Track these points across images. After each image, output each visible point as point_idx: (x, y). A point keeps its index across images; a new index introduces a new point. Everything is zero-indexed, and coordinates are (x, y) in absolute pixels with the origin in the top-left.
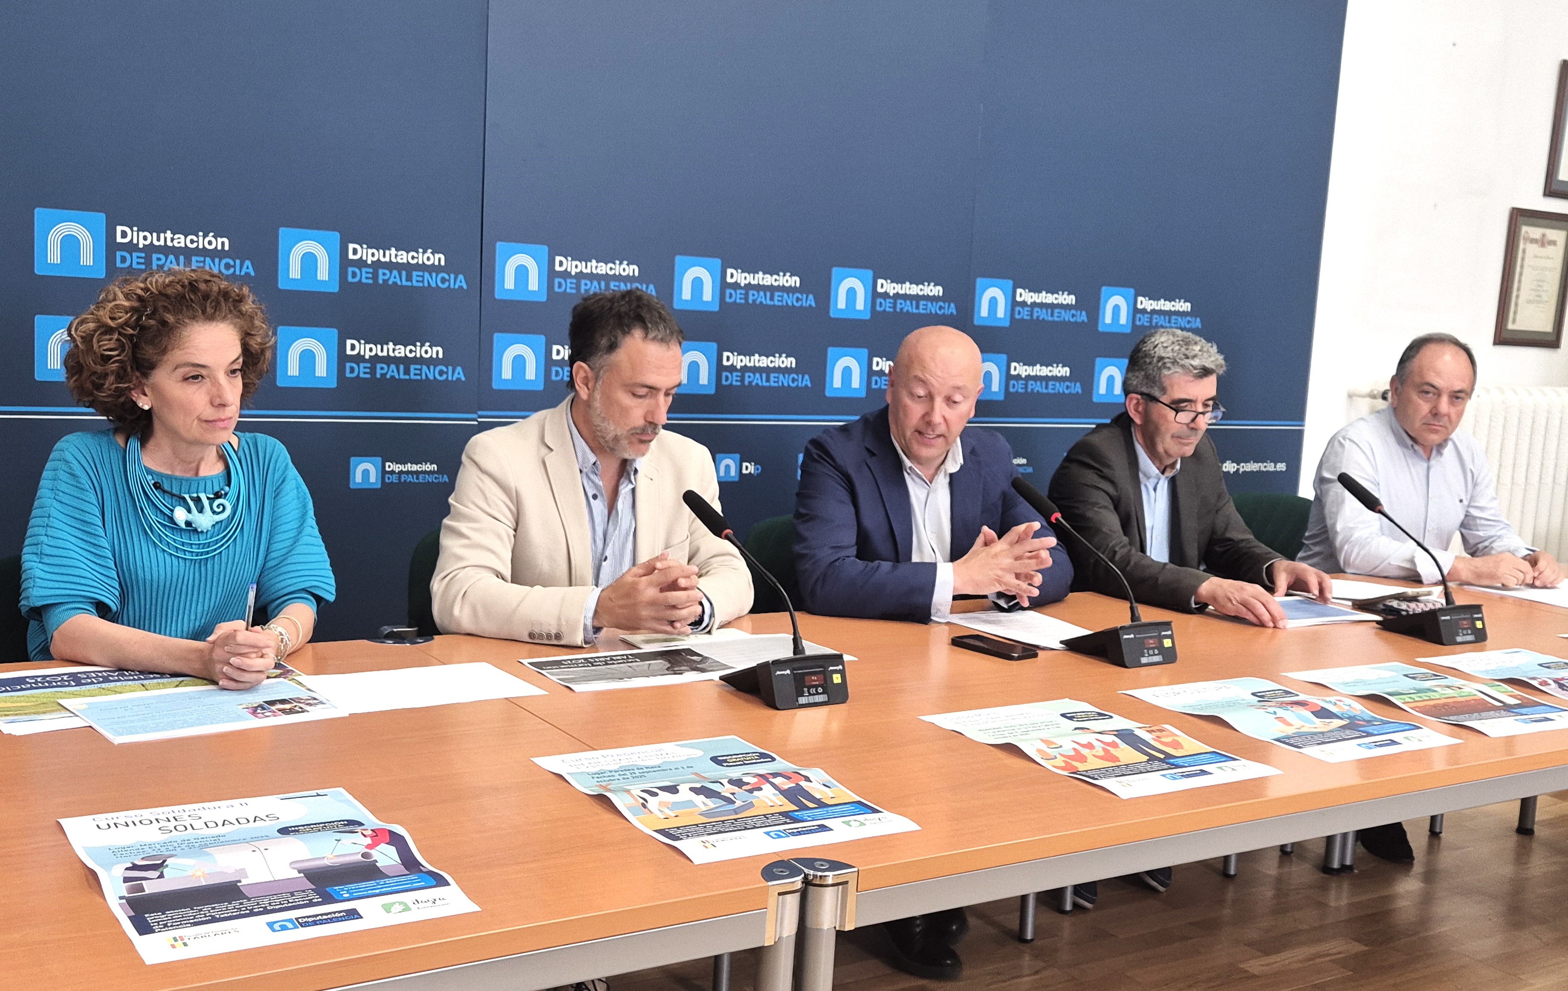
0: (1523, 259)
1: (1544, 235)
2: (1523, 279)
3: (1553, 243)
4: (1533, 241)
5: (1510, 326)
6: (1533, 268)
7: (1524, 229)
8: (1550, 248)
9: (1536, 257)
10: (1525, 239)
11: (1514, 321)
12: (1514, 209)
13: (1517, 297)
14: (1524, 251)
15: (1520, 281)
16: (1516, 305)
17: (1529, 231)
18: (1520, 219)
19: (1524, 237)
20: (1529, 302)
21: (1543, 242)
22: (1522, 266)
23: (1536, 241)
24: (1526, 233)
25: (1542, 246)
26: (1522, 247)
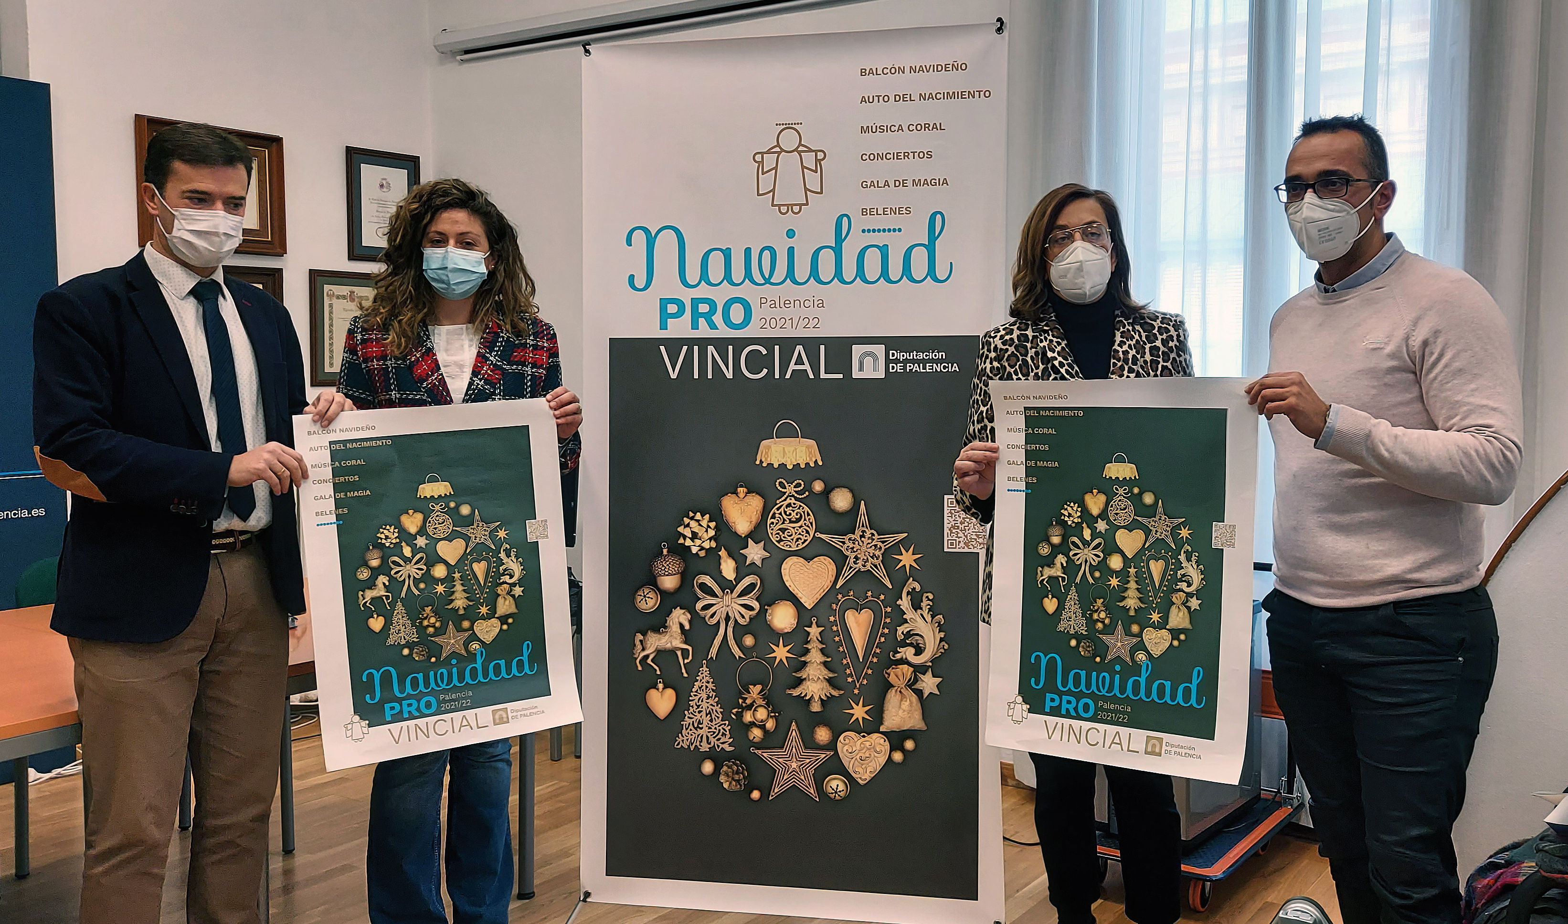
0: (331, 313)
1: (352, 292)
2: (334, 329)
4: (338, 297)
5: (327, 369)
10: (330, 296)
11: (331, 364)
12: (313, 271)
15: (331, 331)
16: (331, 351)
17: (334, 289)
18: (320, 279)
19: (328, 293)
21: (352, 297)
22: (331, 319)
23: (344, 297)
24: (331, 290)
25: (353, 300)
26: (327, 302)
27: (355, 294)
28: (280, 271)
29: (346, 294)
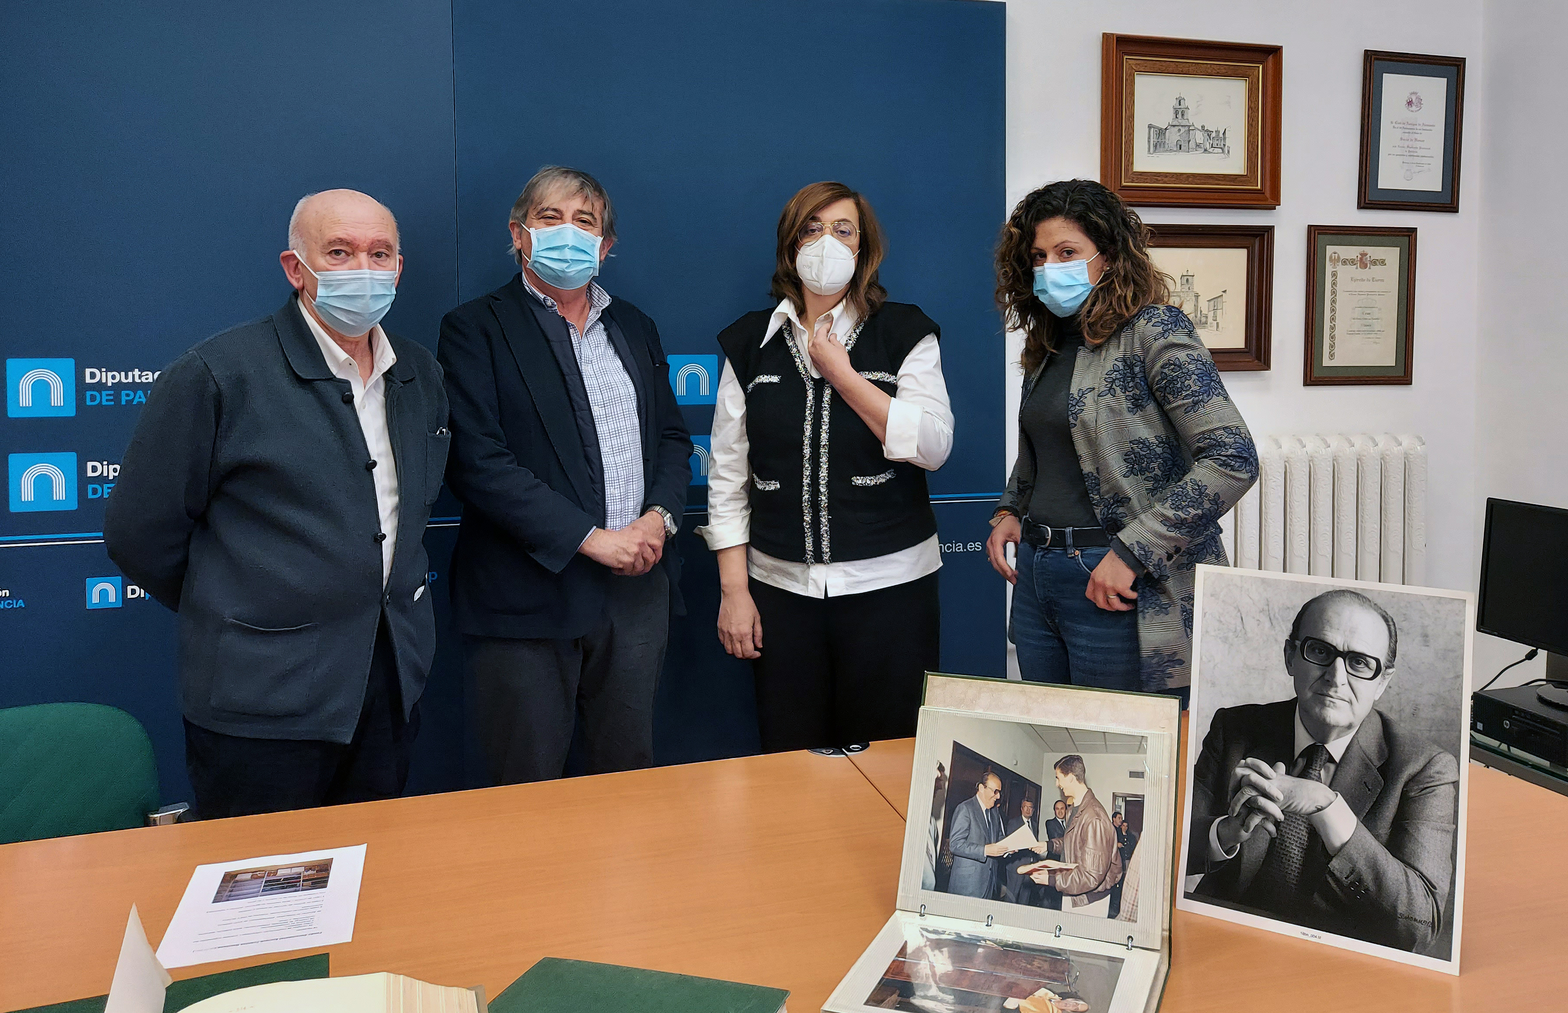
0: (1334, 284)
1: (1364, 255)
2: (1337, 306)
3: (1383, 262)
4: (1345, 262)
5: (1326, 362)
6: (1352, 294)
7: (1330, 249)
8: (1376, 271)
9: (1353, 280)
10: (1334, 261)
11: (1332, 356)
12: (1312, 227)
13: (1333, 328)
14: (1334, 275)
15: (1333, 310)
16: (1332, 337)
17: (1340, 251)
18: (1321, 239)
19: (1331, 257)
20: (1352, 333)
21: (1363, 262)
22: (1334, 293)
23: (1352, 262)
24: (1335, 253)
25: (1364, 266)
26: (1329, 269)
27: (1368, 256)
28: (1270, 230)
29: (1355, 257)
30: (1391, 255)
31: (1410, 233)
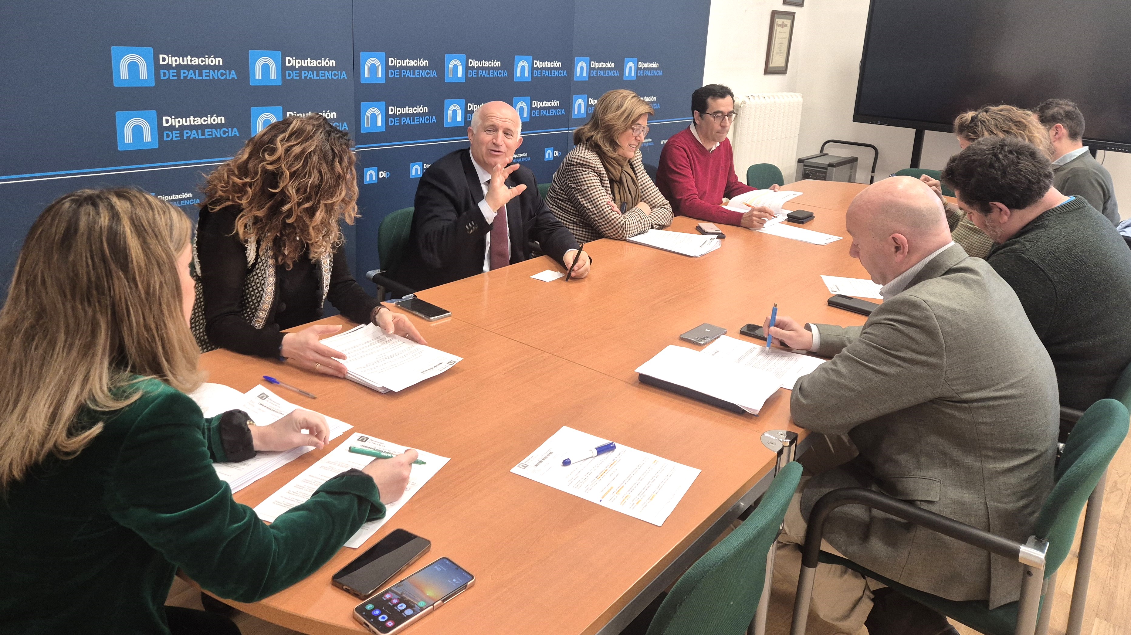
0: (775, 34)
1: (783, 22)
2: (775, 43)
3: (786, 26)
4: (779, 25)
5: (770, 65)
6: (779, 38)
8: (785, 28)
9: (780, 32)
10: (777, 25)
11: (771, 62)
12: (773, 11)
13: (773, 52)
14: (776, 30)
16: (772, 55)
17: (778, 21)
18: (775, 15)
20: (777, 53)
21: (783, 26)
25: (783, 27)
26: (775, 28)
29: (781, 23)
30: (788, 22)
31: (792, 15)
